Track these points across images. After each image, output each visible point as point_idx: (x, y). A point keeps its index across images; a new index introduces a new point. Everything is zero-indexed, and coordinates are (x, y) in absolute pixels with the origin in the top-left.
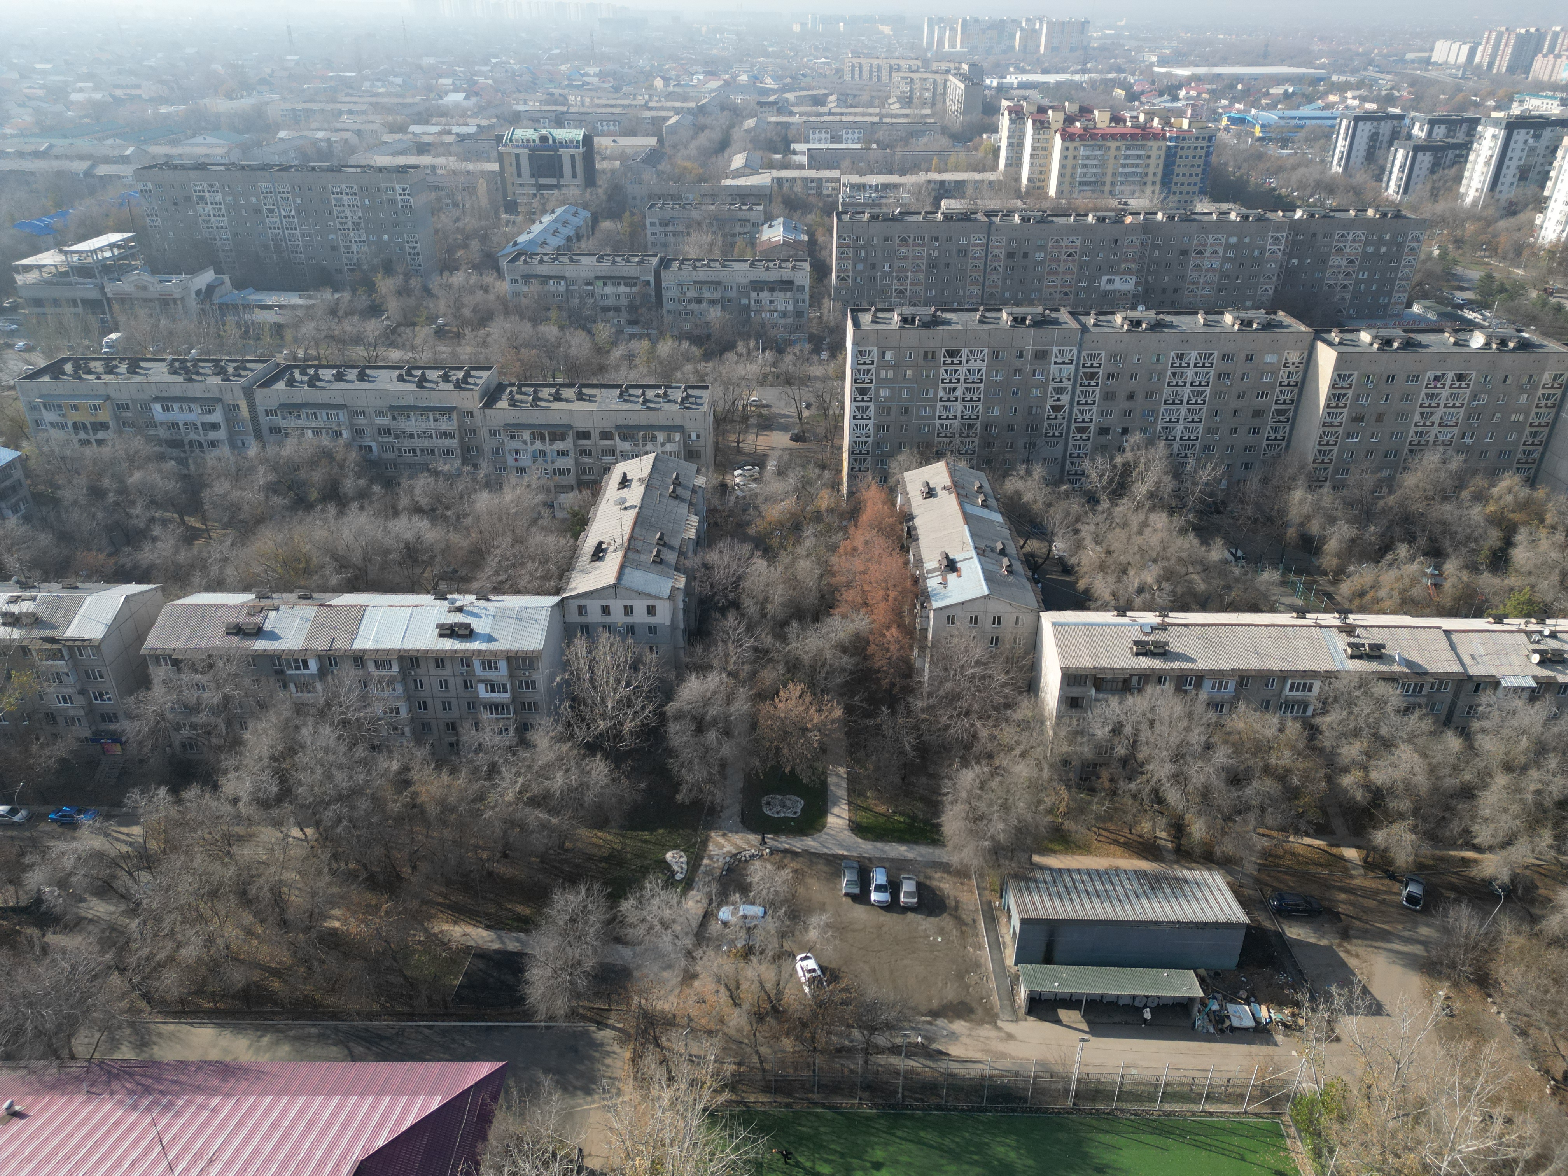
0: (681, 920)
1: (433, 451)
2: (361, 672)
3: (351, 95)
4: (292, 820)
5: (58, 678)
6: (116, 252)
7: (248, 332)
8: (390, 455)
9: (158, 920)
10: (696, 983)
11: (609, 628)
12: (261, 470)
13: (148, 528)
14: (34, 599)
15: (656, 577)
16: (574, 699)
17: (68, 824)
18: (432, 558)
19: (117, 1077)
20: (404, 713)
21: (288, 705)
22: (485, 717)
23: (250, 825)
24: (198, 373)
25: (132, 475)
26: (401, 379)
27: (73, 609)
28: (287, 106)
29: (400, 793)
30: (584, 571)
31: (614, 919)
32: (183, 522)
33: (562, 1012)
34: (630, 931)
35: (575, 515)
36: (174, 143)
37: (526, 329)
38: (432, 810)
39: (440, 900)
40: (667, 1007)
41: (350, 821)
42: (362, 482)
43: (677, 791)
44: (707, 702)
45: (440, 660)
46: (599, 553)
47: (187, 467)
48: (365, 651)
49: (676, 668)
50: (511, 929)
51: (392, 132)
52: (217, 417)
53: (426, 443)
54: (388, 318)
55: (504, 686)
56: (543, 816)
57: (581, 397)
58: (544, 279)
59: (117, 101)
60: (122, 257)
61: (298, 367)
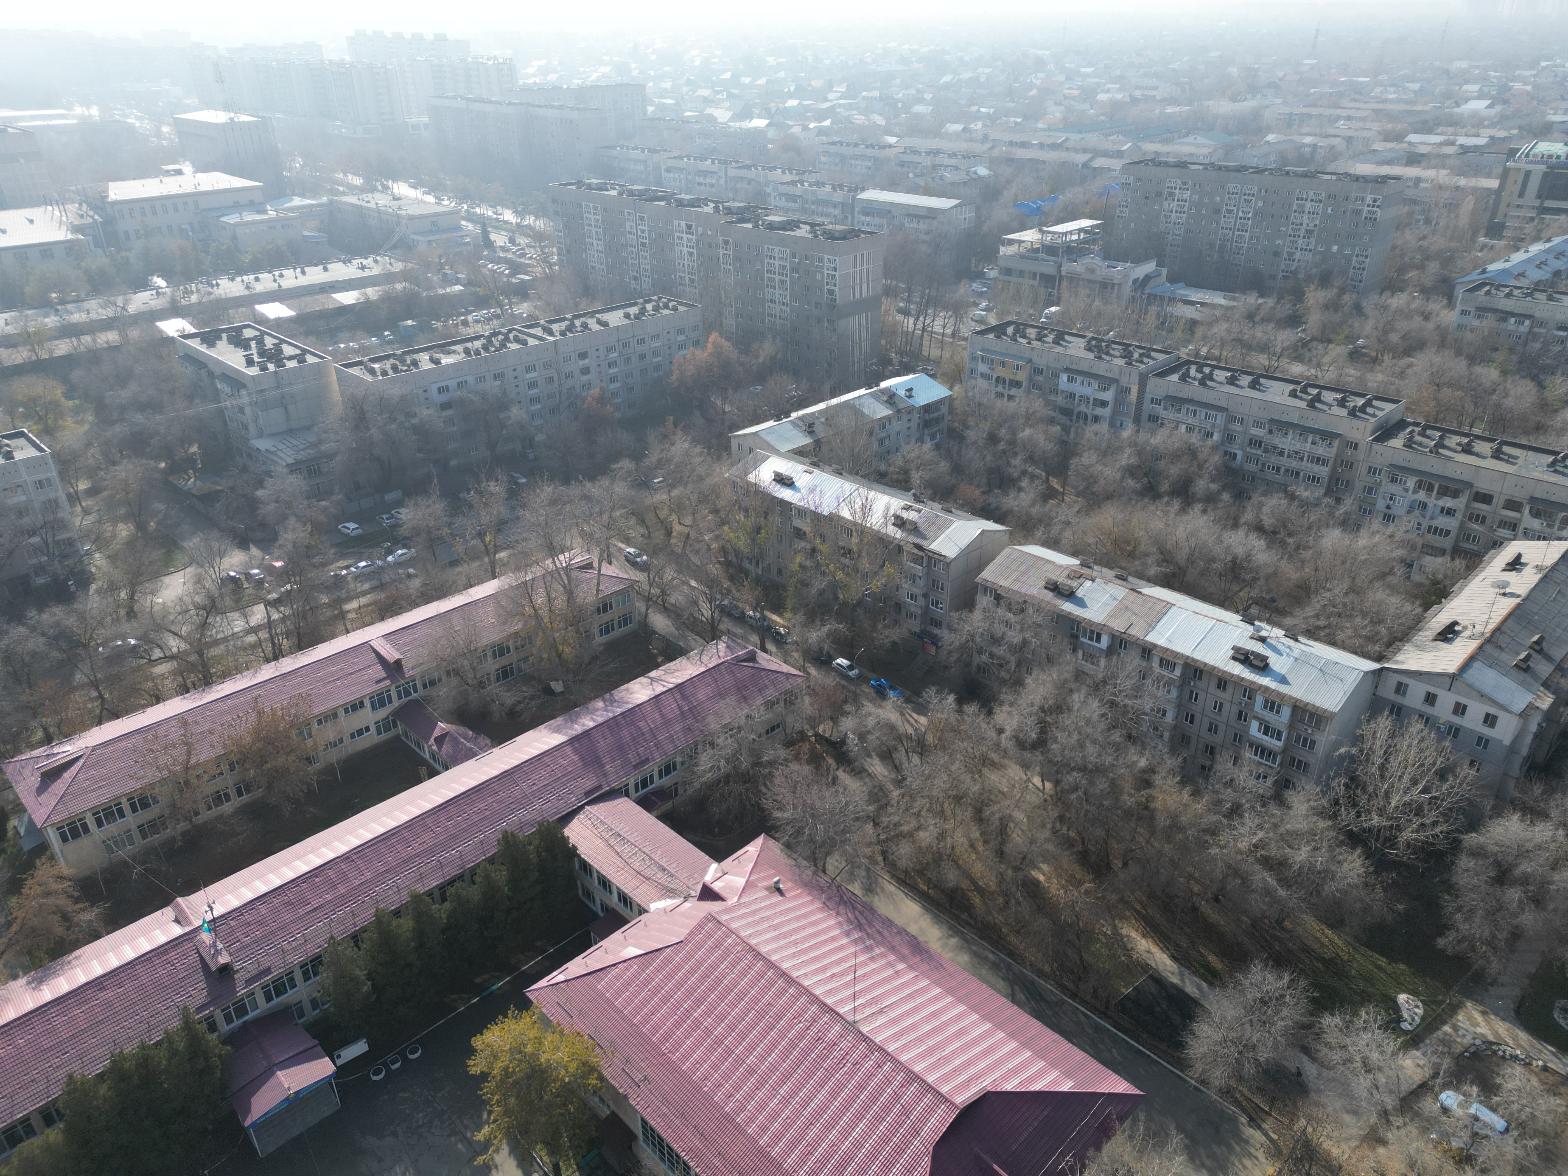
0: (1391, 1073)
1: (1298, 474)
2: (1145, 664)
3: (1356, 101)
4: (1038, 769)
5: (914, 578)
6: (1082, 236)
7: (1165, 323)
8: (1252, 467)
9: (913, 799)
10: (1381, 1150)
11: (1427, 720)
12: (1128, 451)
13: (1019, 479)
14: (919, 511)
15: (1512, 685)
16: (1353, 779)
17: (881, 693)
18: (1255, 579)
19: (845, 903)
20: (1169, 718)
21: (1070, 668)
22: (1248, 755)
23: (1004, 757)
24: (1108, 354)
25: (1023, 431)
26: (1293, 394)
27: (941, 528)
28: (1287, 110)
29: (1138, 790)
30: (1421, 648)
31: (1310, 1026)
32: (1048, 479)
33: (1217, 1083)
34: (1325, 1050)
35: (1435, 582)
36: (1165, 141)
37: (1459, 367)
38: (1162, 821)
39: (1138, 907)
40: (1335, 1152)
41: (1085, 793)
42: (1214, 487)
43: (1441, 934)
44: (1523, 853)
45: (1223, 681)
46: (1448, 633)
47: (1068, 433)
48: (1155, 646)
49: (1497, 797)
50: (1196, 973)
51: (1386, 140)
52: (1108, 396)
53: (1294, 464)
54: (1304, 330)
55: (1280, 734)
56: (1272, 882)
57: (1497, 455)
58: (1504, 315)
59: (1134, 100)
60: (1085, 242)
61: (1196, 363)
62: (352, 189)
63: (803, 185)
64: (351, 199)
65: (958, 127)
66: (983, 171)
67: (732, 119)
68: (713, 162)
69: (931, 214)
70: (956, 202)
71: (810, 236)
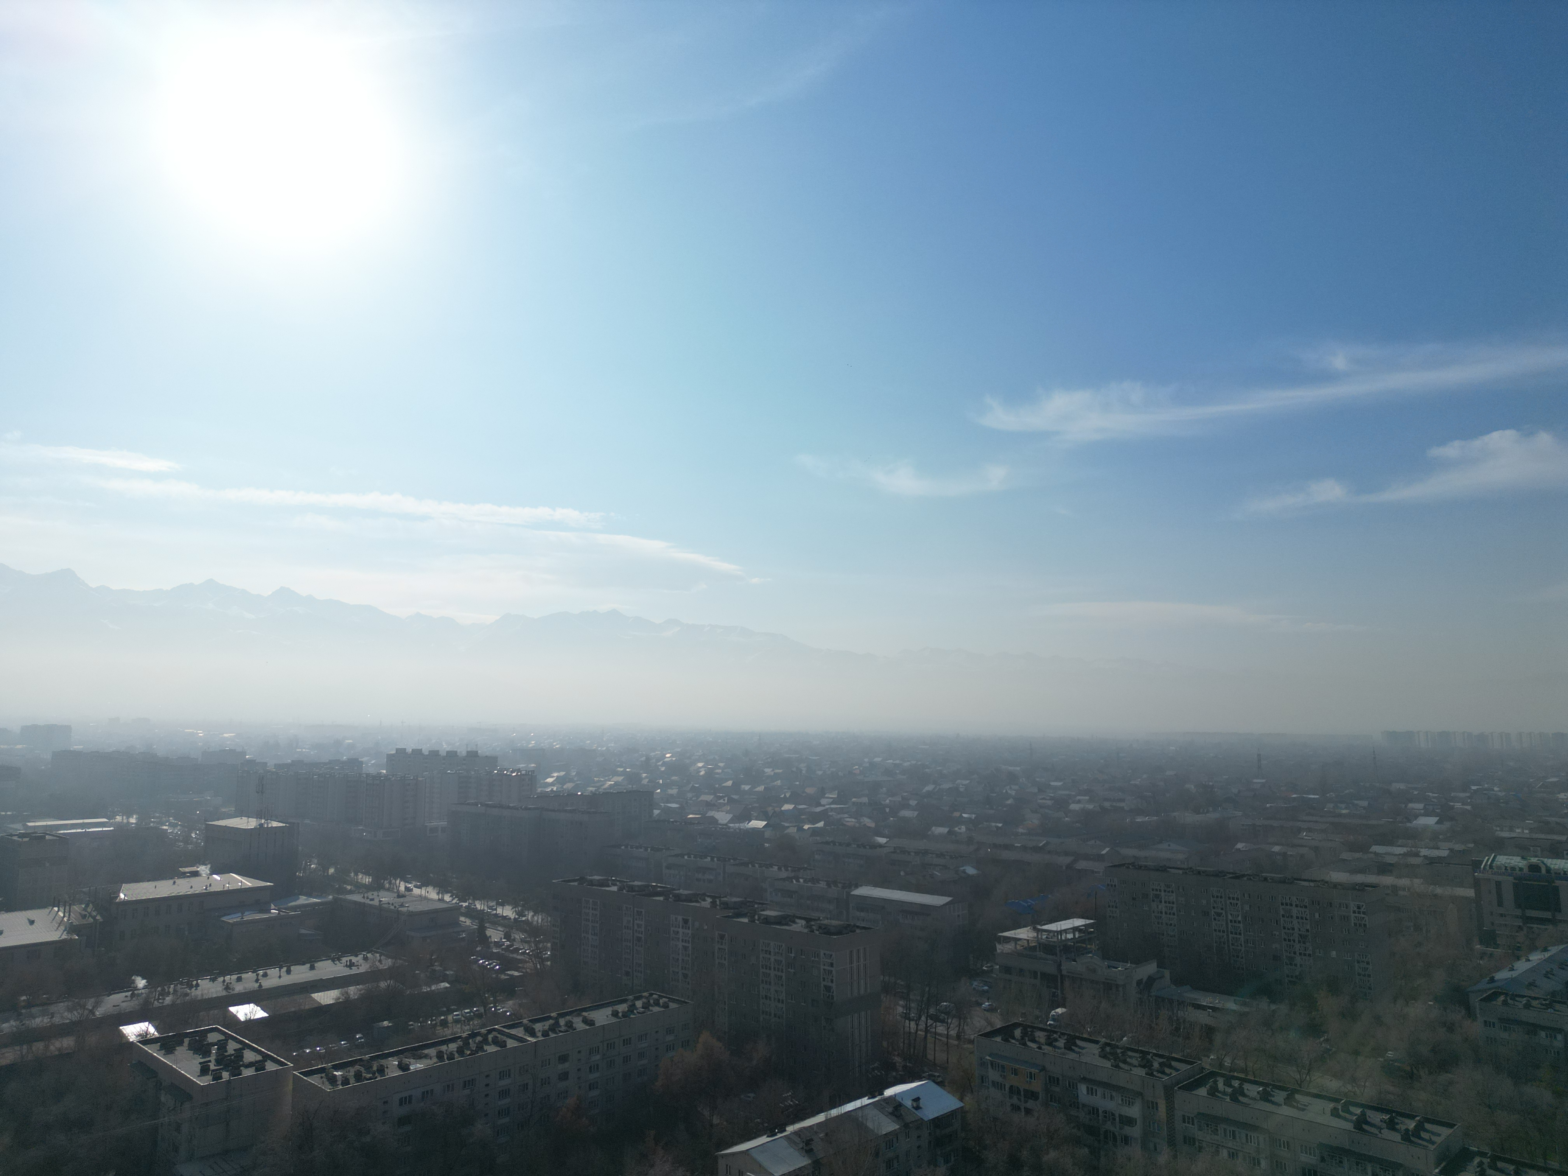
3: (1312, 815)
6: (1077, 935)
7: (1180, 1029)
24: (1125, 1062)
25: (1047, 1153)
26: (1335, 1113)
28: (1249, 822)
36: (1142, 847)
37: (1504, 1086)
47: (1097, 1157)
51: (1351, 850)
52: (1134, 1111)
54: (1327, 1040)
58: (1533, 1028)
59: (1104, 810)
60: (1081, 940)
61: (1223, 1075)
62: (360, 888)
63: (798, 881)
64: (357, 898)
65: (944, 830)
66: (971, 871)
67: (732, 821)
68: (712, 859)
69: (925, 910)
70: (948, 899)
71: (806, 931)
